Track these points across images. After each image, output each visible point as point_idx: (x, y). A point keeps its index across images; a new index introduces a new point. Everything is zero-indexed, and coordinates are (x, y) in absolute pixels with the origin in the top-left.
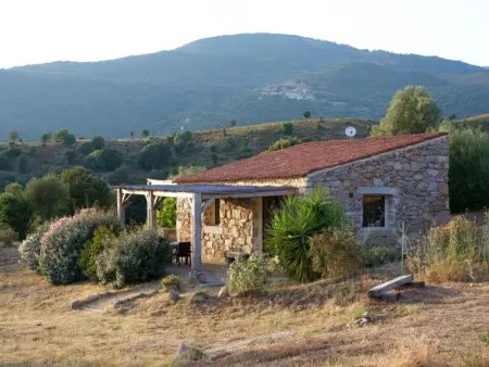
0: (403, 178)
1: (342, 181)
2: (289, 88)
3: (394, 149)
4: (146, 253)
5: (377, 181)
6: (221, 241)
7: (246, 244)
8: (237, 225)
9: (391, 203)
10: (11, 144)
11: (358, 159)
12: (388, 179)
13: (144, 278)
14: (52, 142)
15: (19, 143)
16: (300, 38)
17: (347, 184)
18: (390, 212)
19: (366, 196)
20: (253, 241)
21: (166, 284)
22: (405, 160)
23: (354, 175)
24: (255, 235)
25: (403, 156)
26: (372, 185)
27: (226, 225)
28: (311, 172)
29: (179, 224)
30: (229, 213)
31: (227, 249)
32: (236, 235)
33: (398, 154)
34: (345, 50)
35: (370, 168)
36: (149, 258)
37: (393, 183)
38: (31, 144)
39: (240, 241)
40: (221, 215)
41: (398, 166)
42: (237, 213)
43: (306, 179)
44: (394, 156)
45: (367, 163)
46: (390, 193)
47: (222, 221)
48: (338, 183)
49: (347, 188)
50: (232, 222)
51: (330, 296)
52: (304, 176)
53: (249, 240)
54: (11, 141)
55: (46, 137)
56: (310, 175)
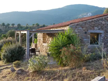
0: (105, 27)
1: (83, 27)
2: (85, 15)
3: (102, 16)
5: (96, 28)
6: (47, 48)
9: (101, 36)
10: (26, 26)
11: (89, 20)
12: (100, 27)
14: (35, 26)
15: (28, 26)
16: (87, 5)
17: (84, 29)
18: (101, 39)
19: (91, 33)
21: (15, 64)
22: (106, 20)
23: (87, 25)
25: (105, 19)
26: (94, 29)
27: (48, 43)
28: (71, 24)
30: (48, 39)
33: (104, 18)
34: (97, 7)
35: (93, 23)
37: (102, 28)
38: (30, 26)
41: (103, 23)
42: (50, 39)
43: (69, 27)
44: (102, 19)
45: (92, 21)
46: (101, 32)
48: (81, 28)
49: (85, 30)
51: (66, 77)
52: (68, 25)
54: (26, 25)
55: (33, 25)
56: (70, 25)
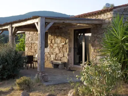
4: (7, 61)
6: (49, 56)
7: (64, 56)
8: (58, 47)
13: (5, 77)
20: (68, 55)
24: (70, 51)
27: (51, 47)
29: (26, 49)
30: (53, 41)
31: (53, 59)
32: (58, 52)
36: (8, 64)
39: (61, 55)
40: (49, 42)
42: (58, 40)
47: (49, 45)
50: (56, 45)
53: (66, 54)
